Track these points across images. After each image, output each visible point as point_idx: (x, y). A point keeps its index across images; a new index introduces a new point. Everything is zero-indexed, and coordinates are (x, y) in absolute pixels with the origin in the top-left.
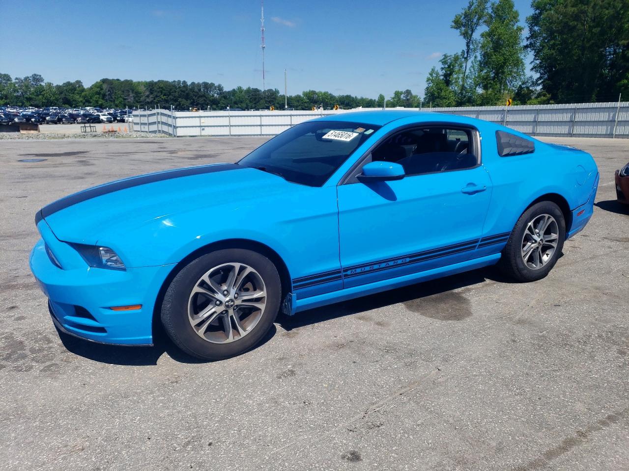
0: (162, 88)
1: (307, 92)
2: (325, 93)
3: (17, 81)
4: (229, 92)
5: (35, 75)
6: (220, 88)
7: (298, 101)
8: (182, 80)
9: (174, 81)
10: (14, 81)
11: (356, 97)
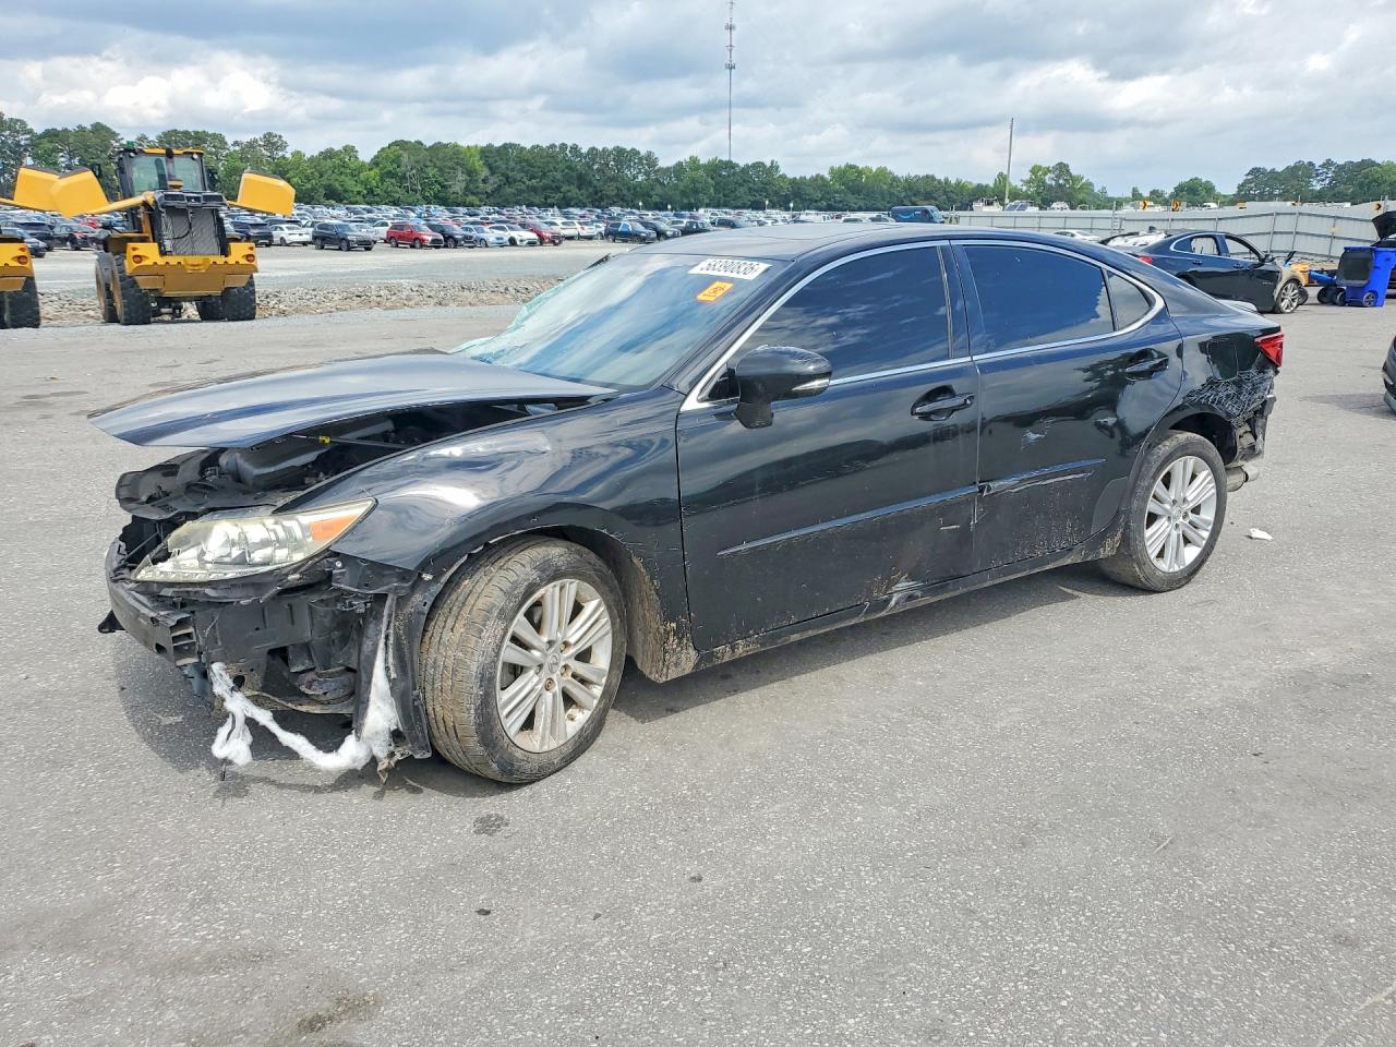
0: (527, 161)
1: (840, 167)
2: (882, 171)
3: (237, 148)
4: (668, 169)
5: (270, 134)
6: (650, 160)
7: (819, 188)
8: (569, 144)
9: (553, 146)
10: (232, 149)
11: (946, 179)
